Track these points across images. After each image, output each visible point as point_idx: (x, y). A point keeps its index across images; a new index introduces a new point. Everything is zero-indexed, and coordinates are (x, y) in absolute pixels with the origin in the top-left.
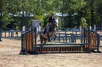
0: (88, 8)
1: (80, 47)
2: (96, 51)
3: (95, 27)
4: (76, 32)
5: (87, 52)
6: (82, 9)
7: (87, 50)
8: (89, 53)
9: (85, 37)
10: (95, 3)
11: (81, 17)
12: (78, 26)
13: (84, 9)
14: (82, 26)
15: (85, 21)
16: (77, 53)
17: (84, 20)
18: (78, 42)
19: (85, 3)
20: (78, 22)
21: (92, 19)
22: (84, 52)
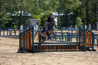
0: (83, 7)
1: (76, 46)
2: (91, 49)
3: (90, 26)
4: (72, 31)
5: (82, 51)
6: (78, 9)
7: (82, 48)
8: (85, 51)
9: (80, 35)
10: (90, 3)
11: (77, 16)
12: (74, 25)
13: (79, 8)
14: (78, 25)
15: (81, 20)
16: (73, 51)
17: (79, 19)
18: (74, 40)
19: (81, 3)
20: (74, 22)
21: (87, 18)
22: (80, 51)
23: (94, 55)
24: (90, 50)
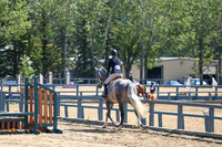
0: (35, 34)
1: (17, 122)
2: (51, 128)
3: (51, 77)
4: (10, 86)
5: (31, 132)
6: (23, 37)
7: (32, 126)
8: (37, 133)
9: (27, 98)
10: (50, 25)
11: (21, 53)
12: (14, 74)
13: (27, 36)
14: (24, 74)
15: (30, 63)
16: (10, 133)
17: (26, 60)
18: (14, 109)
20: (15, 66)
21: (44, 59)
22: (26, 133)
23: (56, 141)
24: (48, 131)
